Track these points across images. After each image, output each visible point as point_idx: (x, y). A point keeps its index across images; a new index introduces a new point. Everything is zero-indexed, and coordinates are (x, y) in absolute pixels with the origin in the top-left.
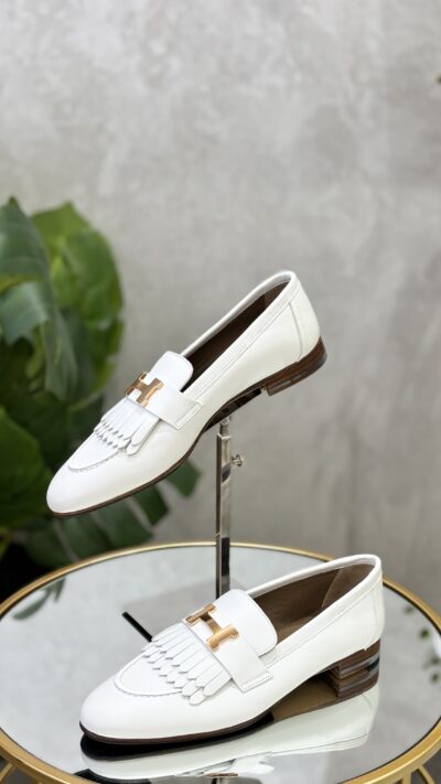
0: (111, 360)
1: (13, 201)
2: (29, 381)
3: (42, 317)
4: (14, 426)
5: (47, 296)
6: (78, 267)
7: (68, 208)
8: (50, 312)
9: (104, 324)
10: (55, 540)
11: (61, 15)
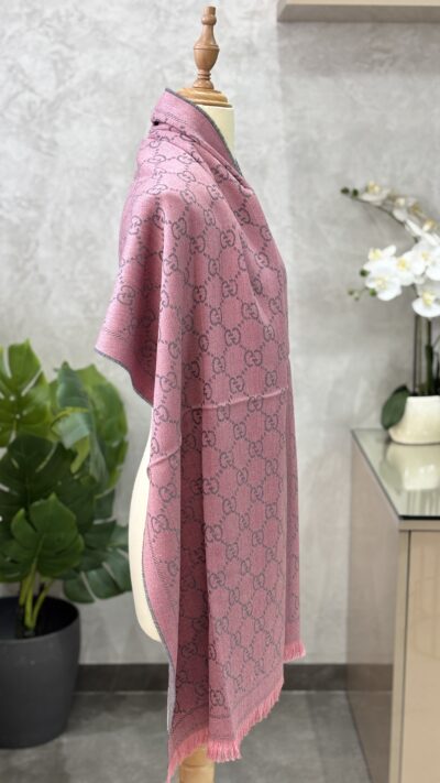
0: (118, 468)
1: (65, 364)
2: (73, 475)
3: (86, 432)
4: (61, 505)
5: (89, 420)
6: (100, 405)
7: (92, 367)
8: (91, 429)
9: (115, 444)
10: (82, 586)
11: (91, 248)
